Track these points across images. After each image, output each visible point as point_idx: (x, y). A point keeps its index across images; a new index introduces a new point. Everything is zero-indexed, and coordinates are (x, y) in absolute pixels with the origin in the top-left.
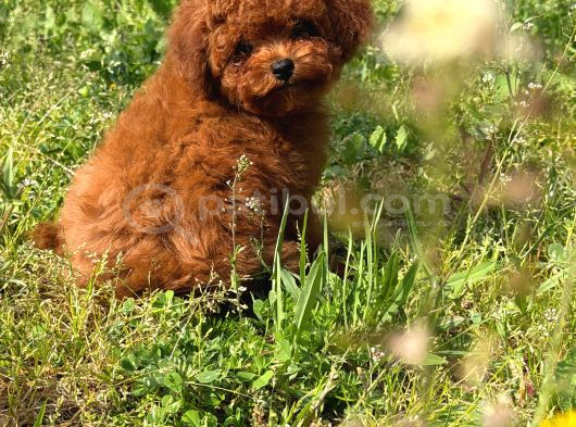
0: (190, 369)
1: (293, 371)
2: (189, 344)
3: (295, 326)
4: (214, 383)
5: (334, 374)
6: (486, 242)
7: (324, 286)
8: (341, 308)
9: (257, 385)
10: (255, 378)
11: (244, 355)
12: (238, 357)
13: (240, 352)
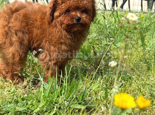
0: (17, 107)
1: (45, 109)
2: (17, 101)
3: (46, 96)
4: (23, 110)
5: (55, 109)
6: (99, 79)
7: (55, 89)
8: (59, 93)
9: (34, 111)
10: (34, 110)
11: (32, 104)
12: (30, 105)
13: (31, 104)
